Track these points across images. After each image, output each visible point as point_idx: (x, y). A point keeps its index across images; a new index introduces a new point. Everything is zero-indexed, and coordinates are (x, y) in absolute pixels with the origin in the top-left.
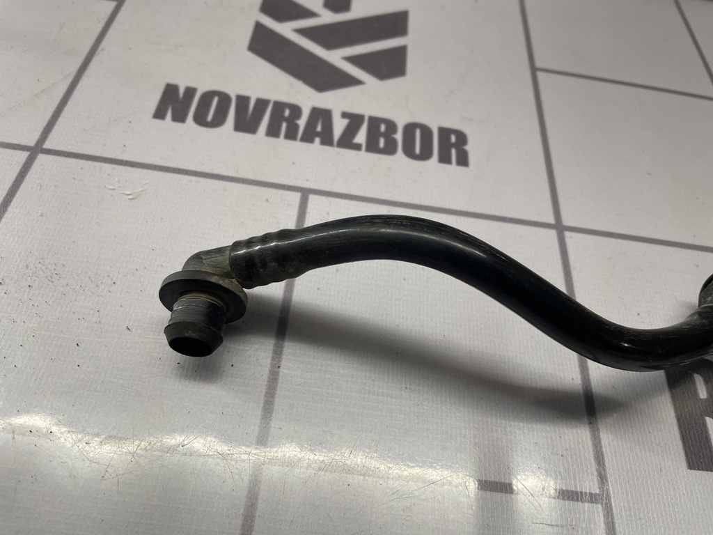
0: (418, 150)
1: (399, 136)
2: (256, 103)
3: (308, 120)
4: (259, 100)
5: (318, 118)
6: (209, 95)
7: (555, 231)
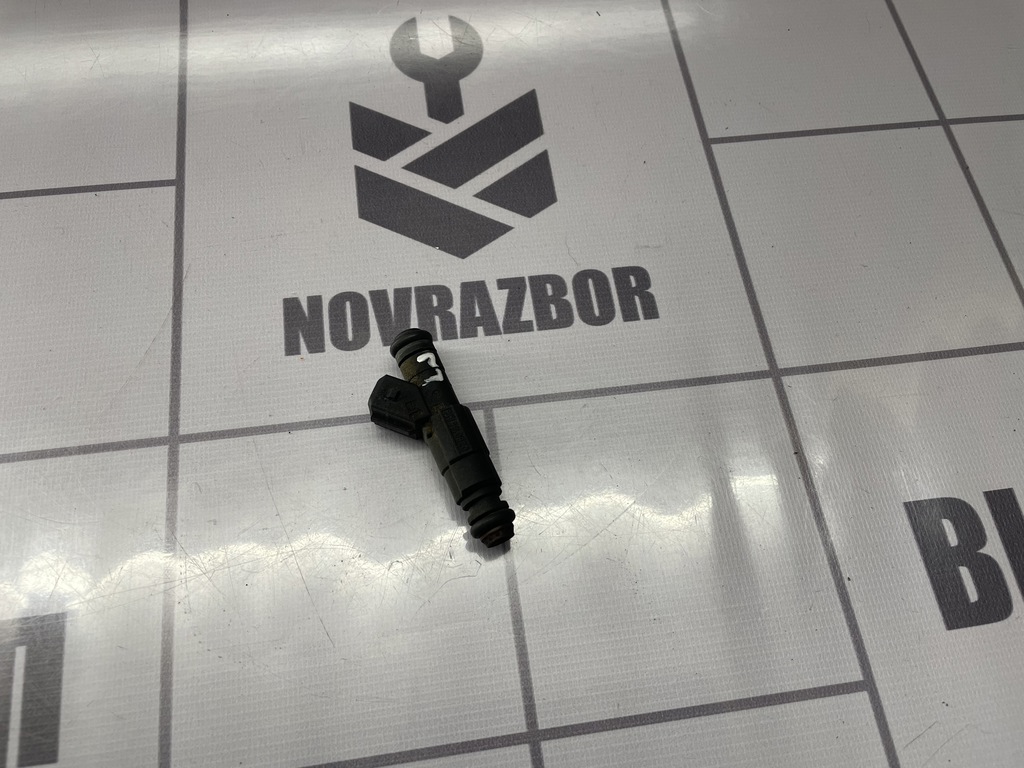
0: (597, 312)
1: (570, 297)
2: (395, 297)
3: (462, 304)
4: (397, 291)
5: (472, 297)
6: (338, 301)
7: (771, 379)
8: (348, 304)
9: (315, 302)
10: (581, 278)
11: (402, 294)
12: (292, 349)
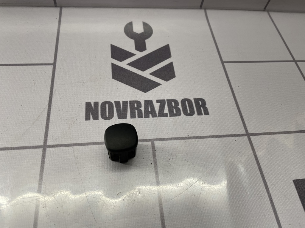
0: (189, 112)
1: (180, 107)
2: (123, 103)
3: (145, 107)
4: (123, 102)
5: (148, 105)
6: (104, 104)
7: (246, 137)
8: (107, 105)
9: (96, 104)
10: (184, 101)
11: (125, 103)
12: (87, 118)
